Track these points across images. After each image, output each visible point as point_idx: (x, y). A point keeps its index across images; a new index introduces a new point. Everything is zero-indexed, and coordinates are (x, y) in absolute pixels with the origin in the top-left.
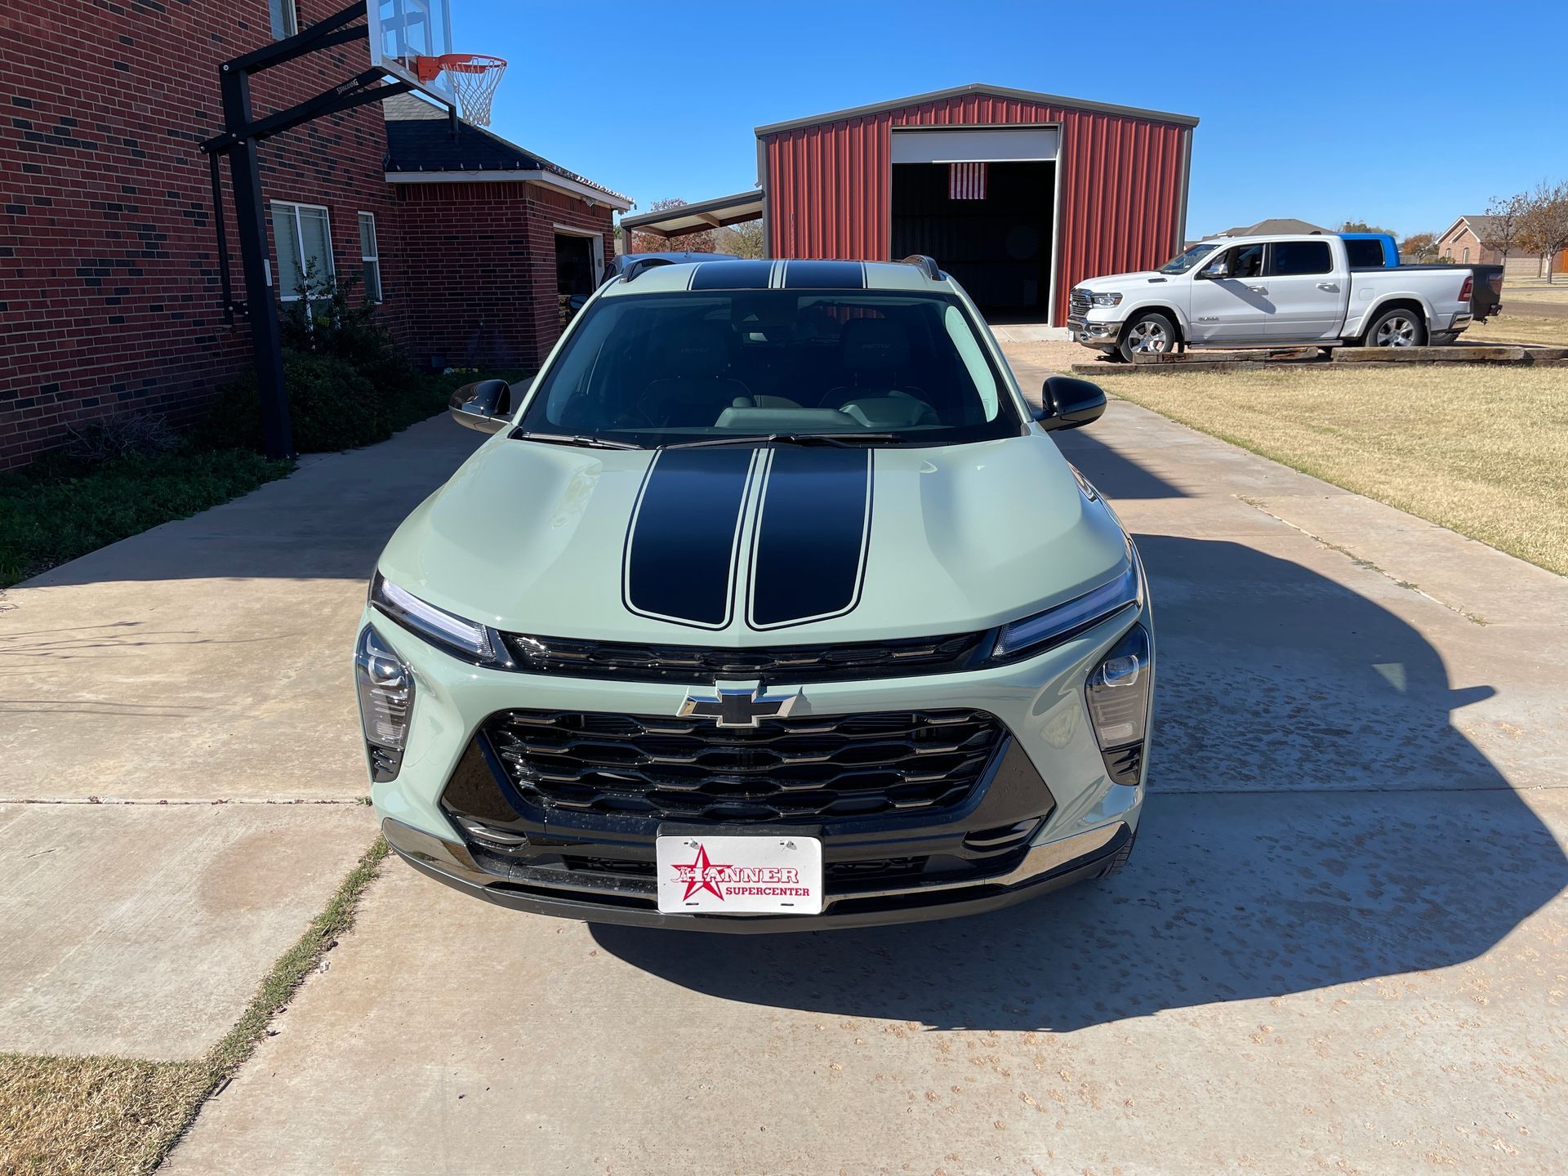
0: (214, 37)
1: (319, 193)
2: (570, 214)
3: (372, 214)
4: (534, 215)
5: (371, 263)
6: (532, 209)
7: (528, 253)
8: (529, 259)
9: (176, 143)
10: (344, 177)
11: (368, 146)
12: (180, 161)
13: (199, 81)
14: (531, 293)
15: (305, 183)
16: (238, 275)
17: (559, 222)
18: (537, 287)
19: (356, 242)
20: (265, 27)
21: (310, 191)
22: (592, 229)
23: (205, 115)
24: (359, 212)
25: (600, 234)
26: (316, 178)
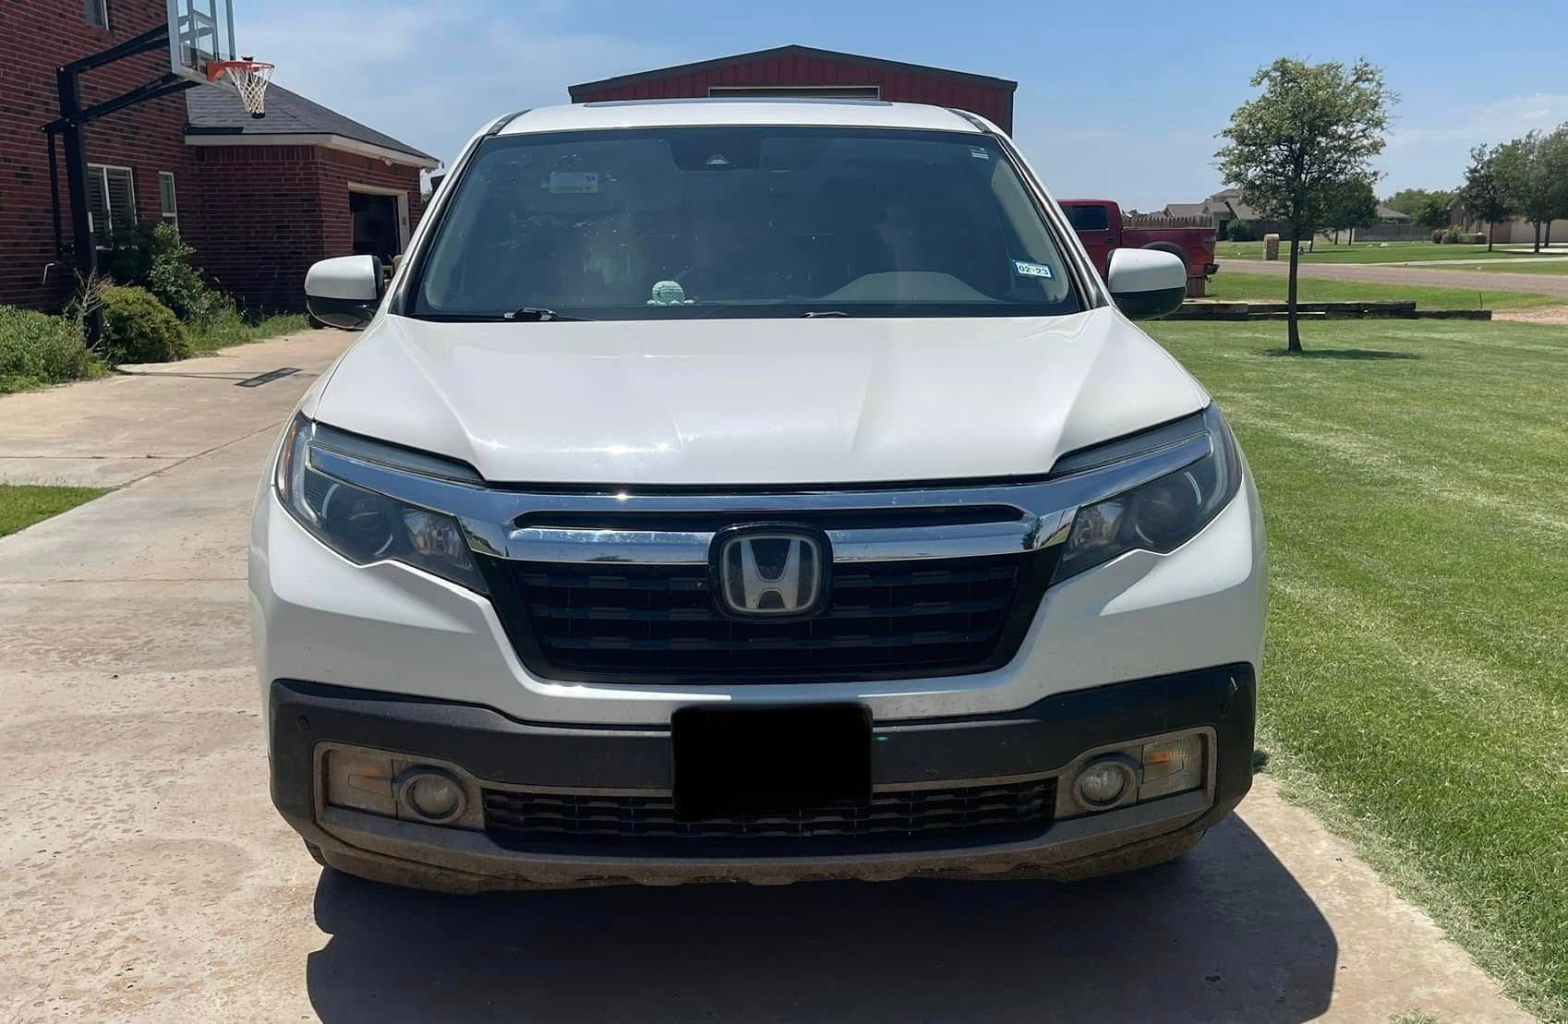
0: (39, 28)
1: (125, 156)
2: (367, 173)
3: (172, 174)
4: (327, 175)
5: (171, 218)
6: (324, 169)
7: (320, 211)
8: (321, 216)
9: (10, 118)
10: (146, 141)
11: (169, 112)
12: (13, 132)
13: (28, 65)
14: (323, 247)
15: (113, 148)
16: (66, 225)
17: (354, 181)
18: (328, 242)
19: (157, 199)
20: (81, 16)
21: (118, 155)
22: (394, 187)
23: (31, 94)
24: (160, 172)
25: (406, 192)
26: (124, 143)
